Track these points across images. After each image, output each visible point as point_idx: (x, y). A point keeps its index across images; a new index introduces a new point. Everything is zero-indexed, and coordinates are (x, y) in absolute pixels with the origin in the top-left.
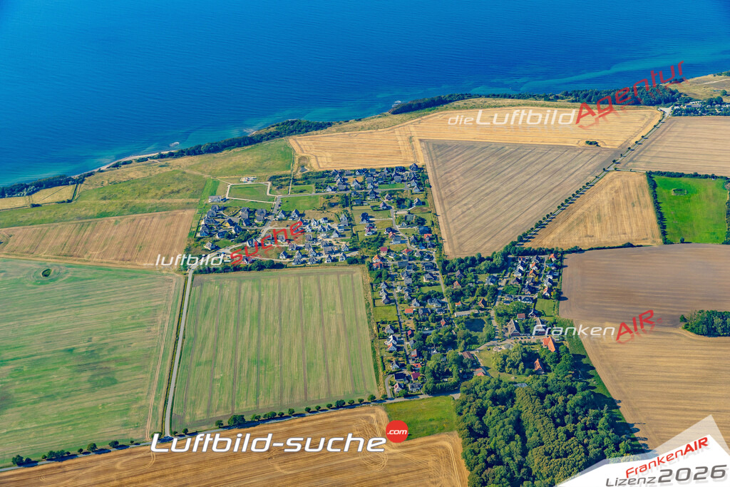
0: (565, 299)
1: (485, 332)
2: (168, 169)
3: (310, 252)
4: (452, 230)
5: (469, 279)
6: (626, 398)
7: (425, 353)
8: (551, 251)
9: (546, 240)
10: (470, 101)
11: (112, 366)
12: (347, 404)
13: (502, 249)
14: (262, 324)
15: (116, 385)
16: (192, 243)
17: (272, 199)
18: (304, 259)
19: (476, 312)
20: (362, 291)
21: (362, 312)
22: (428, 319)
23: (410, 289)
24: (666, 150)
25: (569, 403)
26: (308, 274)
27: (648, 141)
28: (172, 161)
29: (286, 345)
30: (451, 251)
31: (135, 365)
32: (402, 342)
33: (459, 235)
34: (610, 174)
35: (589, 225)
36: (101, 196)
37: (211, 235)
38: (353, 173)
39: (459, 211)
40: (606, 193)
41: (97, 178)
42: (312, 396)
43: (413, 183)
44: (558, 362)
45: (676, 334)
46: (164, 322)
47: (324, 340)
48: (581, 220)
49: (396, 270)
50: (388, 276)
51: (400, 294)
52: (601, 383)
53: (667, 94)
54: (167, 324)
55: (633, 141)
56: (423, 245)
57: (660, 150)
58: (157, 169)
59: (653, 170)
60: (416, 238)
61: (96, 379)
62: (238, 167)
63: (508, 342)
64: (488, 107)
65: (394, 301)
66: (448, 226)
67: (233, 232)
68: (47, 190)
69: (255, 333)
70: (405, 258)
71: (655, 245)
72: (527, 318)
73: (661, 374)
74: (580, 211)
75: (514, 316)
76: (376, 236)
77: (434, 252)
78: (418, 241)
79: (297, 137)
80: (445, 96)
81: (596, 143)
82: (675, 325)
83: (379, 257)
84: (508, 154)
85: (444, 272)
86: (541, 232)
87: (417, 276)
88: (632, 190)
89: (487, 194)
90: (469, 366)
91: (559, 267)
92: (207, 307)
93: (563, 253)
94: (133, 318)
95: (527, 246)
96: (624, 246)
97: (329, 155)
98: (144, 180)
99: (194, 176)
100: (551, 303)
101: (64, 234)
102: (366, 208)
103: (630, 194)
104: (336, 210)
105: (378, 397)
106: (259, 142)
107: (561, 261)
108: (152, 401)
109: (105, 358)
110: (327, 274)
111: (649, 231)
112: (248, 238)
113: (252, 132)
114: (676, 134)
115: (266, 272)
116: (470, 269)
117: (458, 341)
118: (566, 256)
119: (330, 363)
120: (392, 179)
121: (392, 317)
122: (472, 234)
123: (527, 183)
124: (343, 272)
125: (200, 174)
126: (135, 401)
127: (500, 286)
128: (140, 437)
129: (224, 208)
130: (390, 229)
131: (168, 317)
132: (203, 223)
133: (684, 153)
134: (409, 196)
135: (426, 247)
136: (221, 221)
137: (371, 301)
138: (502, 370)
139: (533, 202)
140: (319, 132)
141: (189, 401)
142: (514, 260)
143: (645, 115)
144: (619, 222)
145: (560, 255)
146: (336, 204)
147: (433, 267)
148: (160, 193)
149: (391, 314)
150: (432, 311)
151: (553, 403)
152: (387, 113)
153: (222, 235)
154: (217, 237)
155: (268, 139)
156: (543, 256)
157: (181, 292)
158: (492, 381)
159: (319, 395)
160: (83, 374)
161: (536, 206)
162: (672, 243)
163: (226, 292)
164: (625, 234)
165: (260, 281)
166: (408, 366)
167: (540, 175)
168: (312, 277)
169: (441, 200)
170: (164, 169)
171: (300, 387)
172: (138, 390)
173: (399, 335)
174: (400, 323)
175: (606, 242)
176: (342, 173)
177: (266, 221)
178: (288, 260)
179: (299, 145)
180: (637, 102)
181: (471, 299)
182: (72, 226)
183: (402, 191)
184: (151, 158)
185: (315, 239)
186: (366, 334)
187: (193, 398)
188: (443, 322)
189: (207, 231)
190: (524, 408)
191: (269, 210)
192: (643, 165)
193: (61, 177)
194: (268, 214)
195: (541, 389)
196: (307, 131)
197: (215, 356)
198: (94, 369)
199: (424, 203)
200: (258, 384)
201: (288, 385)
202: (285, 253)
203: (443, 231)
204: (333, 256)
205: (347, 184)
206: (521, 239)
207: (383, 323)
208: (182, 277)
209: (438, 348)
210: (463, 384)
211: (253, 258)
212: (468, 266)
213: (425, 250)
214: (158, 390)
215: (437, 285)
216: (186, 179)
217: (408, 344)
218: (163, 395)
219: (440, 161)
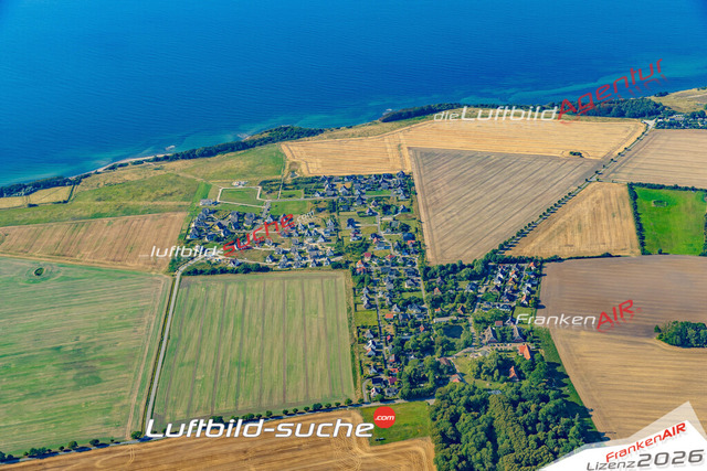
0: (543, 307)
1: (463, 338)
2: (163, 172)
3: (295, 256)
4: (435, 237)
5: (450, 285)
6: (598, 406)
7: (402, 358)
8: (531, 260)
9: (526, 249)
10: (459, 111)
11: (98, 365)
12: (324, 407)
13: (483, 257)
14: (246, 326)
15: (100, 384)
17: (262, 203)
18: (290, 262)
19: (455, 318)
20: (345, 296)
21: (344, 316)
22: (407, 324)
23: (391, 294)
24: (648, 161)
25: (541, 411)
26: (292, 278)
27: (630, 152)
28: (167, 165)
29: (267, 348)
30: (433, 258)
31: (119, 364)
32: (381, 347)
33: (442, 242)
34: (593, 185)
35: (569, 234)
36: (96, 197)
37: (200, 237)
38: (342, 179)
39: (443, 218)
40: (588, 203)
41: (93, 180)
42: (290, 399)
43: (400, 190)
44: (533, 370)
45: (650, 344)
46: (150, 323)
47: (305, 343)
48: (562, 230)
49: (379, 275)
50: (371, 281)
51: (381, 299)
52: (575, 392)
53: (651, 107)
54: (153, 325)
55: (616, 153)
56: (406, 251)
57: (642, 161)
58: (152, 172)
59: (634, 182)
60: (399, 244)
61: (81, 377)
62: (230, 171)
63: (485, 348)
64: (476, 116)
65: (376, 306)
66: (432, 233)
67: (222, 235)
68: (44, 190)
69: (238, 336)
70: (387, 264)
71: (633, 256)
72: (504, 325)
73: (633, 383)
74: (561, 221)
75: (492, 323)
76: (361, 241)
78: (401, 247)
79: (289, 143)
80: (434, 105)
81: (580, 154)
82: (649, 334)
83: (362, 262)
84: (493, 163)
85: (425, 278)
86: (522, 240)
87: (399, 282)
88: (613, 200)
89: (471, 202)
90: (445, 372)
91: (538, 276)
92: (192, 309)
93: (543, 261)
94: (120, 318)
95: (508, 254)
96: (603, 256)
97: (319, 161)
98: (139, 183)
99: (188, 179)
100: (529, 311)
101: (58, 233)
102: (352, 214)
103: (611, 204)
104: (323, 215)
105: (355, 401)
106: (252, 147)
107: (541, 270)
108: (134, 400)
109: (91, 357)
110: (312, 277)
111: (628, 242)
113: (246, 137)
114: (658, 146)
115: (252, 275)
116: (451, 276)
117: (435, 346)
118: (545, 264)
119: (310, 366)
120: (380, 186)
121: (372, 321)
122: (455, 241)
123: (510, 192)
124: (326, 277)
125: (193, 177)
126: (118, 400)
127: (480, 293)
128: (121, 435)
129: (215, 212)
130: (375, 235)
131: (154, 318)
132: (193, 225)
133: (665, 165)
134: (395, 203)
135: (409, 254)
136: (211, 223)
137: (353, 306)
138: (478, 376)
139: (515, 211)
140: (310, 138)
141: (170, 401)
142: (494, 268)
143: (629, 127)
144: (599, 232)
145: (540, 263)
146: (323, 209)
147: (415, 273)
148: (153, 195)
149: (372, 319)
150: (412, 317)
151: (525, 411)
152: (378, 121)
153: (211, 237)
154: (206, 240)
155: (261, 145)
156: (522, 265)
157: (169, 289)
158: (467, 387)
159: (297, 398)
160: (69, 373)
161: (518, 215)
162: (650, 254)
163: (212, 294)
164: (604, 244)
165: (245, 283)
166: (385, 371)
167: (523, 184)
168: (297, 281)
169: (426, 207)
170: (159, 172)
171: (279, 389)
172: (122, 389)
173: (378, 340)
174: (380, 328)
175: (585, 252)
176: (330, 179)
177: (254, 224)
178: (274, 263)
179: (291, 151)
180: (621, 114)
181: (451, 306)
182: (66, 226)
183: (389, 198)
184: (146, 161)
185: (301, 244)
186: (346, 338)
187: (174, 398)
188: (422, 328)
189: (197, 233)
190: (497, 414)
191: (258, 214)
192: (624, 176)
193: (59, 178)
194: (257, 218)
195: (515, 397)
196: (299, 137)
197: (198, 357)
198: (80, 367)
199: (409, 210)
200: (238, 386)
201: (267, 387)
202: (271, 257)
203: (426, 237)
204: (318, 260)
205: (335, 190)
206: (502, 247)
207: (364, 327)
208: (170, 279)
209: (416, 353)
210: (438, 390)
211: (240, 261)
212: (449, 273)
213: (407, 256)
214: (141, 389)
215: (418, 291)
216: (179, 183)
217: (386, 349)
218: (145, 395)
219: (427, 168)
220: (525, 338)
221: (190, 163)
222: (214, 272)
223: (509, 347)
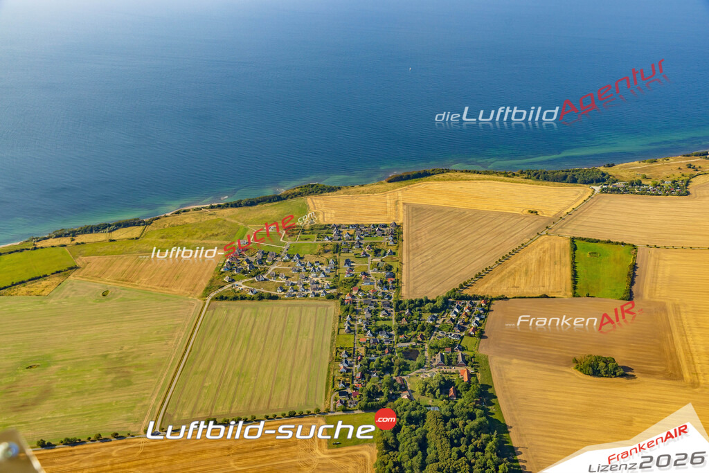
0: (486, 337)
1: (418, 361)
2: (214, 217)
3: (300, 287)
4: (411, 276)
5: (415, 316)
6: (516, 424)
7: (367, 376)
8: (483, 298)
9: (481, 289)
10: (447, 175)
11: (132, 370)
12: (297, 414)
13: (445, 295)
14: (251, 343)
15: (131, 387)
16: (216, 275)
17: (284, 244)
18: (295, 293)
19: (414, 344)
20: (332, 321)
21: (328, 339)
22: (376, 347)
23: (368, 322)
24: (590, 220)
25: (467, 427)
26: (295, 305)
27: (577, 212)
28: (219, 212)
29: (264, 362)
30: (406, 294)
31: (148, 371)
32: (351, 365)
33: (415, 280)
34: (542, 238)
35: (517, 278)
36: (161, 235)
37: (231, 270)
38: (348, 227)
39: (420, 261)
40: (536, 252)
41: (162, 221)
42: (273, 406)
43: (390, 238)
44: (468, 390)
45: (568, 373)
46: (179, 338)
47: (294, 359)
48: (512, 274)
49: (361, 306)
50: (354, 310)
51: (360, 326)
52: (500, 410)
53: (599, 176)
54: (181, 339)
55: (565, 212)
56: (386, 287)
57: (585, 219)
58: (207, 217)
59: (576, 236)
60: (381, 281)
61: (118, 380)
62: (265, 218)
63: (434, 370)
64: (460, 180)
65: (354, 331)
66: (409, 273)
67: (248, 268)
68: (124, 229)
69: (244, 351)
70: (369, 297)
71: (566, 297)
72: (453, 351)
73: (549, 406)
74: (512, 266)
75: (443, 349)
76: (352, 278)
77: (393, 293)
78: (383, 284)
79: (313, 197)
80: (429, 170)
81: (536, 212)
82: (568, 365)
83: (350, 295)
84: (467, 218)
85: (397, 309)
86: (479, 282)
87: (376, 312)
88: (556, 251)
89: (445, 249)
90: (398, 389)
91: (486, 311)
92: (213, 328)
93: (492, 299)
94: (158, 333)
95: (466, 292)
96: (541, 297)
97: (333, 212)
98: (195, 225)
99: (232, 223)
100: (474, 340)
101: (127, 263)
102: (350, 255)
103: (555, 254)
104: (327, 256)
105: (322, 410)
106: (284, 199)
107: (489, 306)
108: (153, 401)
109: (128, 364)
110: (309, 306)
111: (563, 286)
112: (258, 274)
113: (282, 191)
114: (600, 207)
115: (264, 302)
116: (417, 308)
117: (394, 367)
118: (494, 302)
119: (293, 379)
120: (375, 233)
121: (349, 344)
122: (426, 280)
123: (476, 242)
124: (320, 306)
125: (236, 222)
126: (141, 401)
127: (438, 324)
128: (137, 430)
129: (247, 250)
130: (365, 274)
131: (183, 334)
132: (228, 260)
133: (603, 224)
134: (385, 247)
135: (388, 289)
136: (241, 259)
137: (337, 330)
138: (423, 394)
139: (477, 257)
140: (330, 194)
141: (180, 403)
142: (453, 303)
143: (579, 192)
144: (541, 277)
145: (489, 301)
146: (329, 251)
147: (390, 305)
148: (204, 235)
149: (349, 341)
150: (381, 341)
151: (454, 426)
152: (384, 181)
153: (239, 270)
154: (235, 272)
155: (292, 198)
156: (476, 301)
157: (198, 314)
158: (411, 404)
159: (279, 405)
160: (109, 376)
161: (479, 260)
162: (579, 296)
163: (231, 317)
164: (544, 286)
165: (258, 308)
166: (351, 386)
167: (488, 236)
168: (297, 308)
169: (409, 251)
170: (211, 217)
171: (266, 397)
172: (146, 391)
173: (351, 360)
174: (354, 349)
175: (528, 293)
176: (339, 226)
177: (274, 261)
178: (283, 293)
179: (313, 203)
180: (574, 181)
181: (413, 333)
182: (134, 258)
183: (381, 243)
184: (204, 208)
185: (307, 278)
186: (327, 356)
187: (184, 401)
188: (387, 351)
189: (229, 267)
190: (430, 428)
191: (279, 253)
192: (569, 231)
193: (135, 220)
194: (277, 256)
195: (448, 414)
196: (321, 193)
197: (209, 368)
198: (118, 372)
199: (394, 254)
200: (235, 393)
201: (257, 395)
202: (281, 288)
203: (404, 276)
204: (316, 292)
205: (341, 235)
206: (461, 287)
207: (341, 348)
208: (202, 302)
209: (378, 372)
210: (389, 404)
211: (257, 290)
212: (416, 306)
213: (386, 291)
214: (160, 393)
215: (389, 320)
216: (225, 226)
217: (356, 367)
218: (163, 397)
219: (414, 220)
220: (466, 363)
221: (236, 210)
222: (235, 299)
223: (453, 370)
